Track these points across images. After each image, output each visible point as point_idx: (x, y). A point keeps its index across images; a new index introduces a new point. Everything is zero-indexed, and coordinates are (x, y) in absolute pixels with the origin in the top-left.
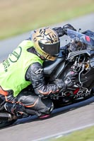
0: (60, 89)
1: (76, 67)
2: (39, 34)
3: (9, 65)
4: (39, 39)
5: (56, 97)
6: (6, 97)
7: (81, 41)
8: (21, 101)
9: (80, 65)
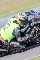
0: (28, 39)
1: (35, 29)
2: (19, 15)
3: (5, 29)
4: (19, 17)
5: (27, 42)
6: (5, 43)
7: (37, 17)
8: (11, 44)
9: (36, 28)
